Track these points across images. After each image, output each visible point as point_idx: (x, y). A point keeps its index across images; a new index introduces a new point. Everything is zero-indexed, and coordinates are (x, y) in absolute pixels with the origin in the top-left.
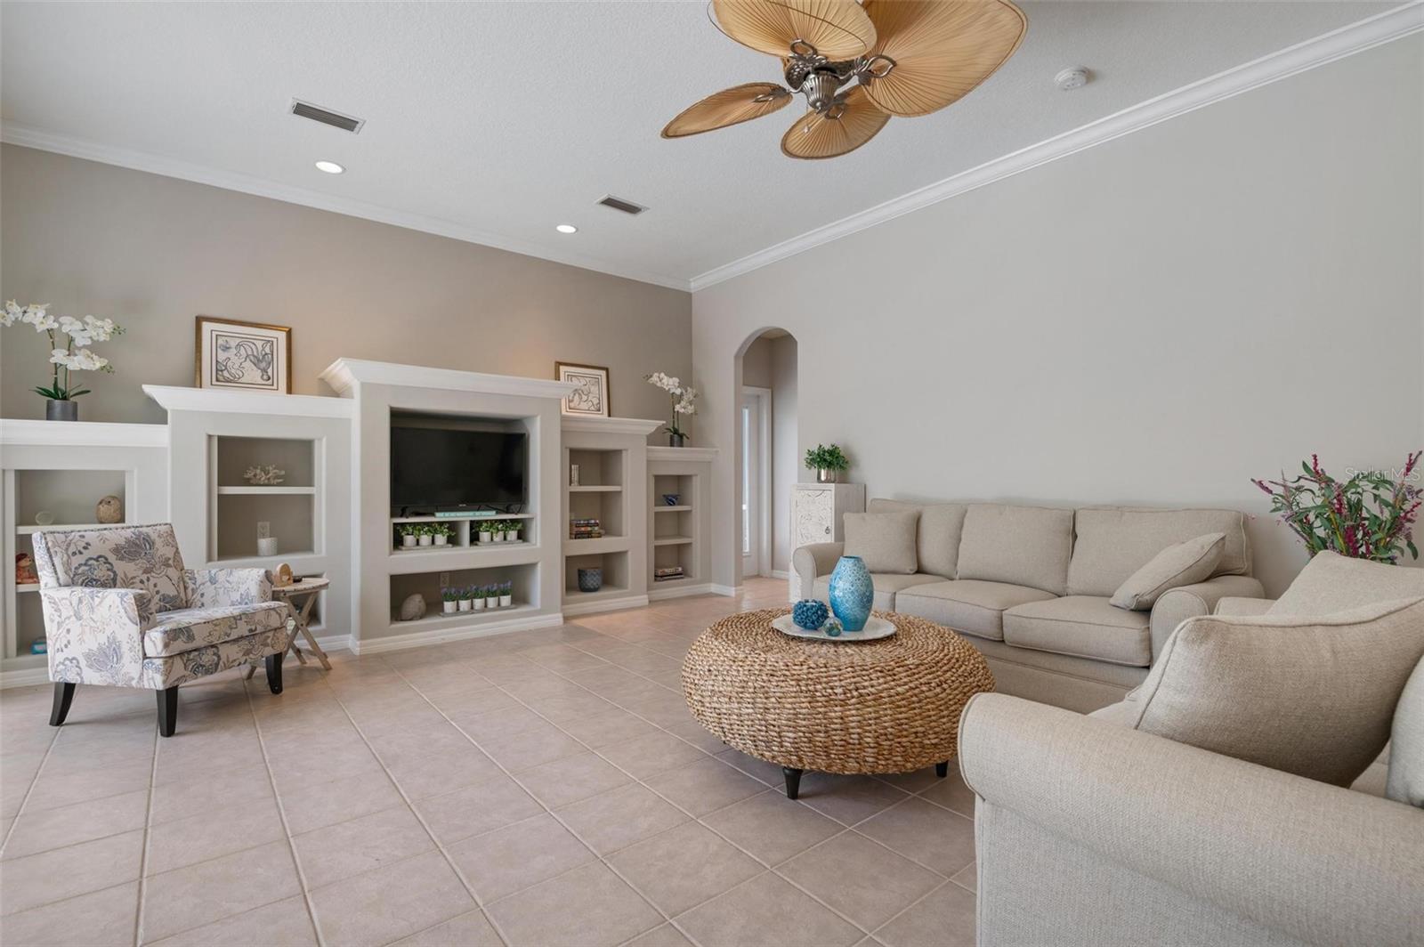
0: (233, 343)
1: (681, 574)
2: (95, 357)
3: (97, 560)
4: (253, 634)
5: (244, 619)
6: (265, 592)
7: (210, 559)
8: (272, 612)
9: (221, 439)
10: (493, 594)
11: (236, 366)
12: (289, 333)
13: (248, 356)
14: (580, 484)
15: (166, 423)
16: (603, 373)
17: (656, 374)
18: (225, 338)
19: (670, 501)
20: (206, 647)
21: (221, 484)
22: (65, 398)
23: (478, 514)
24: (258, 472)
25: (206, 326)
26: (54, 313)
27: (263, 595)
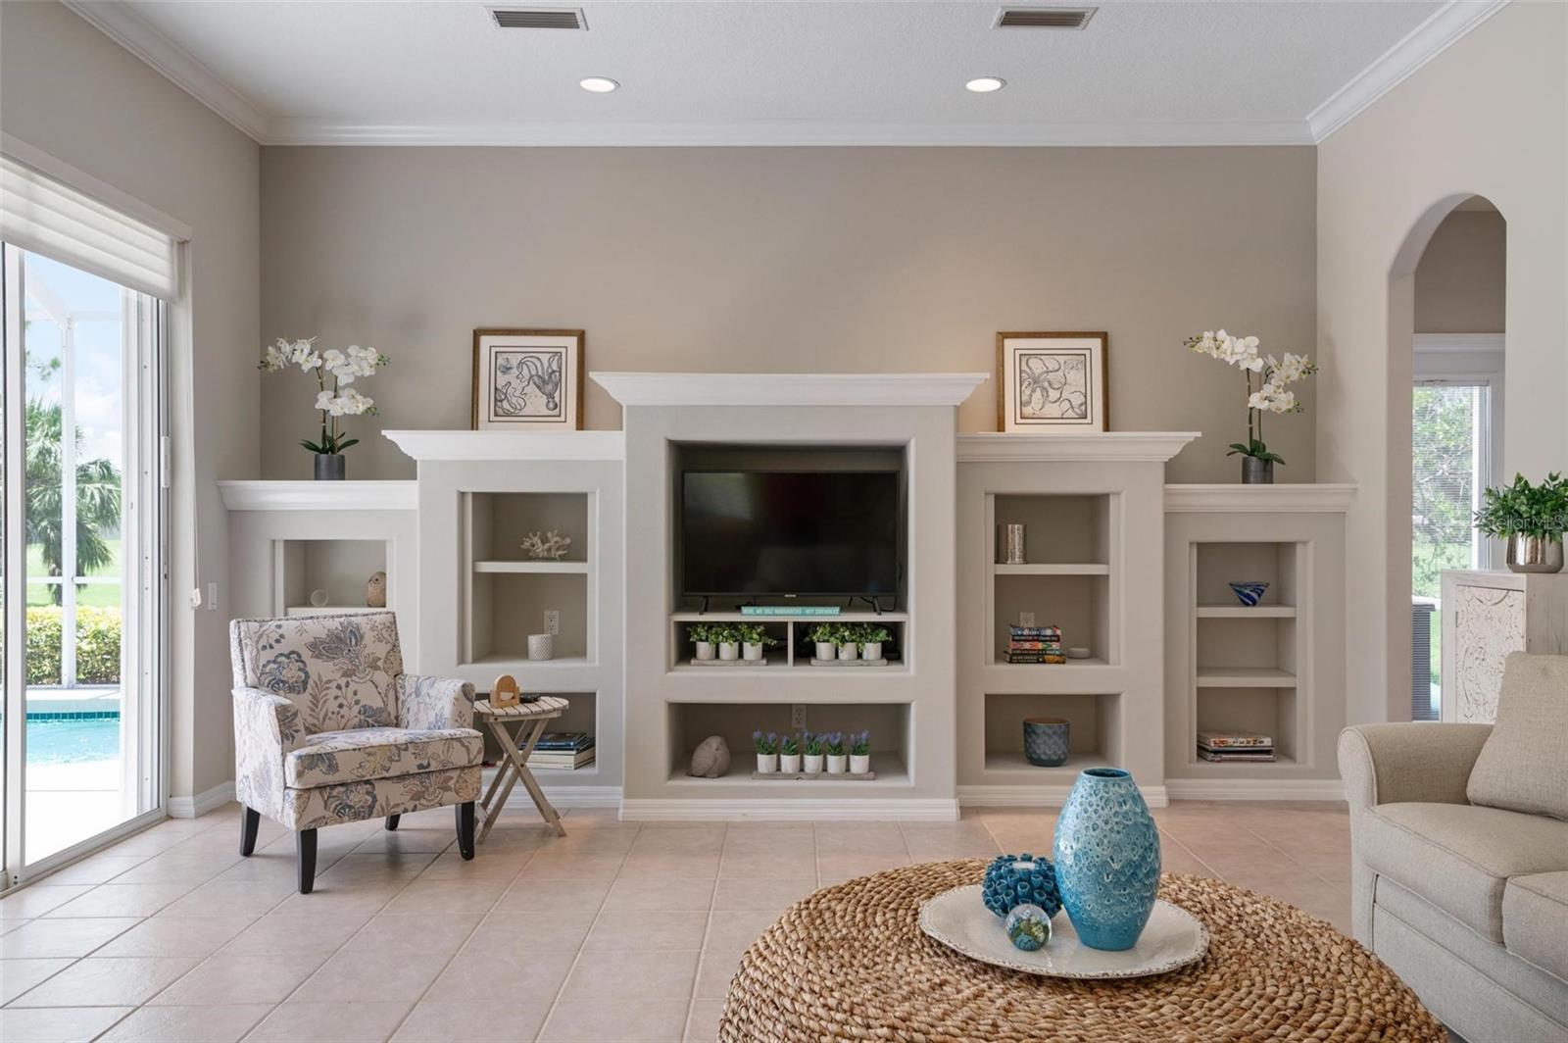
0: (514, 360)
1: (1268, 752)
2: (359, 397)
3: (288, 656)
4: (424, 772)
5: (411, 749)
6: (460, 715)
7: (462, 660)
8: (457, 745)
9: (478, 497)
10: (838, 750)
11: (517, 394)
12: (581, 336)
13: (531, 377)
14: (1026, 560)
15: (416, 479)
16: (1096, 344)
17: (1208, 335)
18: (505, 356)
19: (1248, 596)
20: (358, 783)
21: (477, 559)
22: (332, 450)
23: (809, 610)
24: (536, 540)
25: (486, 342)
26: (317, 349)
27: (459, 719)
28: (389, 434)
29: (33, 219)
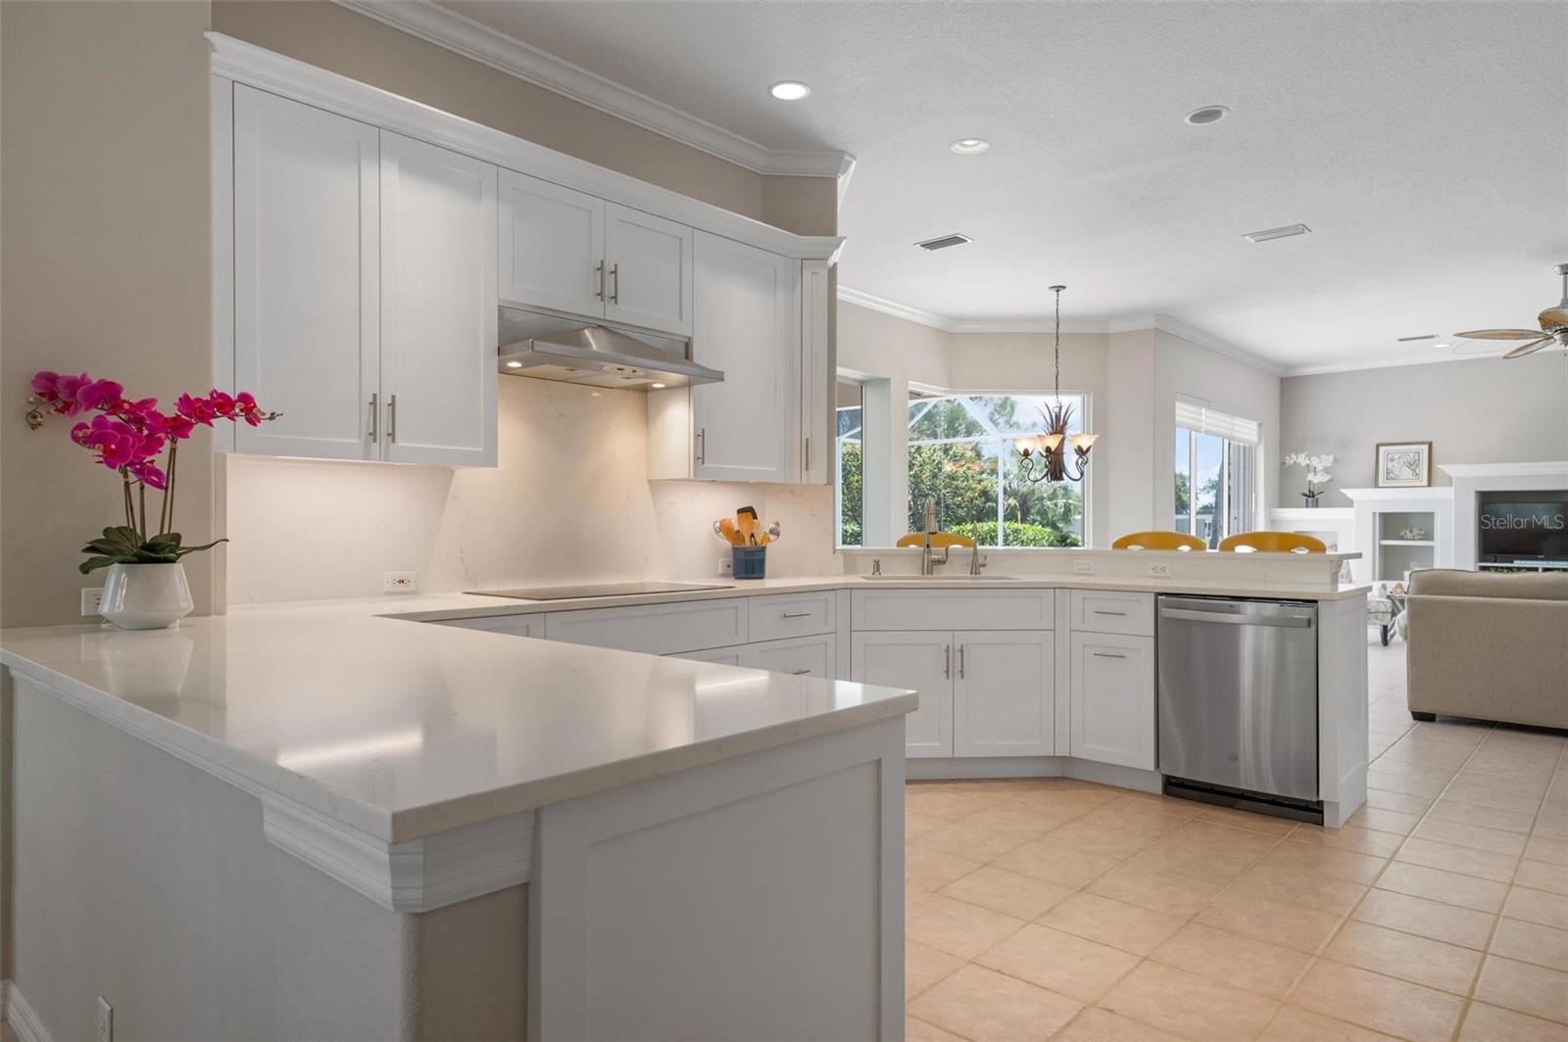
0: (1396, 457)
2: (1326, 475)
9: (1380, 514)
11: (1398, 469)
12: (1430, 445)
13: (1405, 463)
15: (1353, 507)
18: (1392, 454)
21: (1380, 539)
22: (1313, 496)
23: (1551, 563)
24: (1408, 532)
25: (1382, 449)
26: (1308, 457)
27: (1381, 595)
28: (1343, 491)
29: (1232, 430)
